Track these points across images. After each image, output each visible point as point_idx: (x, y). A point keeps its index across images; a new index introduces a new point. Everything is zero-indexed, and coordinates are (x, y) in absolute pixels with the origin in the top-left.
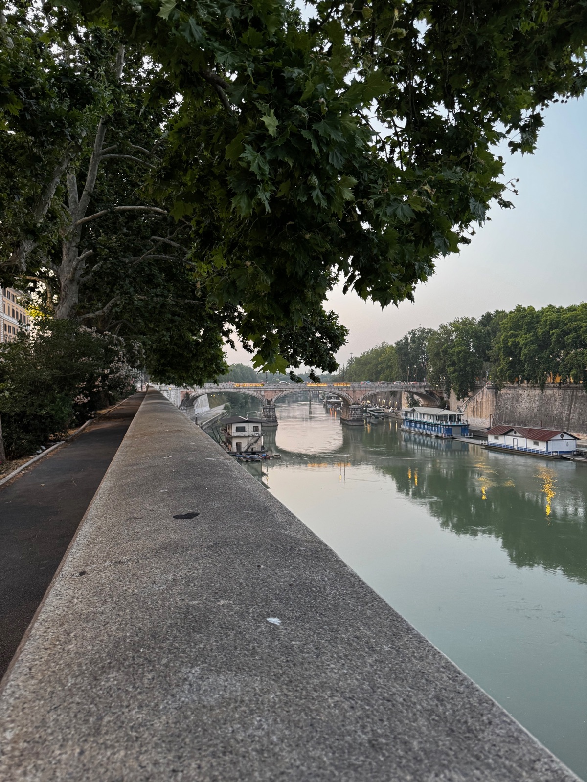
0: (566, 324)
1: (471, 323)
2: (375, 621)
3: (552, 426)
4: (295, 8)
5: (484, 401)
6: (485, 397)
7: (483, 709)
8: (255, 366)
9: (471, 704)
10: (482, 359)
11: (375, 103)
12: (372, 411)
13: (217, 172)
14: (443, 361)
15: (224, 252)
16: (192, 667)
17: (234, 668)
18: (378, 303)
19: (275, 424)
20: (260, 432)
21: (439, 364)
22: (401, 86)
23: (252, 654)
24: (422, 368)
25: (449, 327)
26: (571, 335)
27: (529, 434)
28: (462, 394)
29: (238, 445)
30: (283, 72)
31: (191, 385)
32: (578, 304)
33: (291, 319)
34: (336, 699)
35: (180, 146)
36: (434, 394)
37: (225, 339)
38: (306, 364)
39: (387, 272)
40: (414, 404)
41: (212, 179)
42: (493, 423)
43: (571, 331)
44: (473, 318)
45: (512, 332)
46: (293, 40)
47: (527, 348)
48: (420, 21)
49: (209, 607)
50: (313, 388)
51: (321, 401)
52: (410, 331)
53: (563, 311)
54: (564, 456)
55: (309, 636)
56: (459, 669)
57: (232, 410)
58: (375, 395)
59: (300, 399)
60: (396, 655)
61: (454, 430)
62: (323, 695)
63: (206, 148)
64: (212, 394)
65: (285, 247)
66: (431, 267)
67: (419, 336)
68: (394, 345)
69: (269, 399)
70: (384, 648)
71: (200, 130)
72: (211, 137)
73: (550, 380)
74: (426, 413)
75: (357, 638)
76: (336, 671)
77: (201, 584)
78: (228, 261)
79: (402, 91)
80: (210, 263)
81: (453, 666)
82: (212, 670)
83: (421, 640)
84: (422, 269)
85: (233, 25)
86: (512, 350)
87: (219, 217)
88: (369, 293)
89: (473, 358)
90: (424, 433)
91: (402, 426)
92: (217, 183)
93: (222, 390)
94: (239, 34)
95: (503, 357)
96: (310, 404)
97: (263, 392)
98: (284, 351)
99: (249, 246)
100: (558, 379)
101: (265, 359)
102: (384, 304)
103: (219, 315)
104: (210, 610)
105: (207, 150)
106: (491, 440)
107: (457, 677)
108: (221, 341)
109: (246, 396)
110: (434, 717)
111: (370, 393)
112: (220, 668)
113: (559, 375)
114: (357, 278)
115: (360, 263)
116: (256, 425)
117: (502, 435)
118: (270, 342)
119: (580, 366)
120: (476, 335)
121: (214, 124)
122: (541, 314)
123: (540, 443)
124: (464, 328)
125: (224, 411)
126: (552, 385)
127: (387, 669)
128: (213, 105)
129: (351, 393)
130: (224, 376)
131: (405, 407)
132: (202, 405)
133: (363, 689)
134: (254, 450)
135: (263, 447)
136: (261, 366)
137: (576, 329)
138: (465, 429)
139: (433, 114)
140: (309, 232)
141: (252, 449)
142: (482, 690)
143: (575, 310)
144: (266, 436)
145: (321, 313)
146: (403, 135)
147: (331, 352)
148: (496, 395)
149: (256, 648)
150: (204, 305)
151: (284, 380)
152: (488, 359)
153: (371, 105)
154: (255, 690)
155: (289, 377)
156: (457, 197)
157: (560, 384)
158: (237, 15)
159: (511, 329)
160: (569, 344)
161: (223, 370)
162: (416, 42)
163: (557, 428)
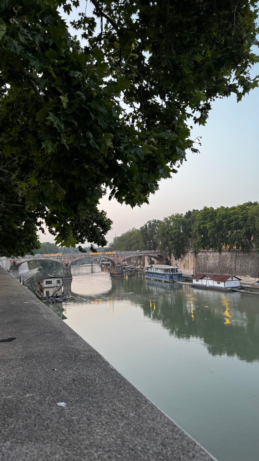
0: (231, 216)
1: (181, 217)
2: (126, 398)
3: (226, 273)
4: (77, 40)
5: (189, 260)
6: (190, 258)
7: (190, 448)
8: (57, 243)
9: (182, 446)
10: (187, 237)
11: (122, 94)
12: (128, 268)
13: (31, 129)
14: (166, 238)
15: (36, 176)
16: (5, 442)
17: (33, 440)
18: (129, 206)
19: (71, 278)
20: (61, 284)
21: (165, 239)
22: (137, 86)
23: (46, 428)
24: (155, 242)
25: (169, 219)
26: (234, 222)
27: (215, 278)
28: (178, 257)
29: (47, 293)
30: (70, 73)
31: (17, 256)
32: (236, 205)
33: (78, 215)
34: (99, 453)
35: (8, 113)
36: (162, 257)
37: (38, 227)
38: (88, 241)
39: (132, 187)
40: (152, 263)
41: (28, 133)
42: (195, 272)
43: (233, 220)
44: (182, 214)
45: (203, 221)
46: (75, 56)
47: (211, 230)
48: (146, 52)
49: (19, 399)
50: (93, 255)
51: (98, 263)
52: (148, 221)
53: (229, 209)
54: (234, 289)
55: (84, 412)
56: (175, 423)
57: (43, 271)
58: (130, 258)
59: (85, 262)
60: (138, 419)
61: (174, 277)
62: (91, 451)
63: (24, 115)
64: (31, 261)
65: (74, 173)
66: (157, 186)
67: (153, 224)
68: (139, 229)
69: (67, 263)
70: (130, 415)
71: (21, 105)
72: (27, 109)
73: (224, 247)
74: (159, 268)
75: (114, 410)
76: (100, 434)
77: (15, 384)
78: (39, 181)
79: (137, 89)
80: (27, 182)
81: (172, 422)
82: (18, 443)
83: (153, 407)
84: (152, 186)
85: (40, 46)
86: (202, 231)
87: (33, 155)
88: (124, 200)
89: (183, 236)
90: (158, 280)
91: (146, 276)
92: (31, 135)
93: (37, 259)
94: (43, 51)
95: (198, 235)
96: (92, 266)
97: (63, 259)
98: (75, 234)
99: (51, 172)
100: (228, 247)
101: (63, 239)
102: (133, 206)
103: (34, 213)
104: (20, 401)
105: (25, 117)
106: (195, 282)
107: (174, 429)
108: (36, 229)
109: (52, 262)
110: (160, 457)
111: (127, 257)
112: (24, 440)
113: (229, 245)
114: (117, 191)
115: (118, 183)
116: (58, 279)
117: (200, 279)
118: (65, 229)
119: (239, 239)
120: (183, 223)
121: (29, 101)
122: (217, 211)
123: (221, 283)
124: (177, 219)
125: (38, 272)
126: (225, 250)
127: (132, 429)
128: (28, 91)
129: (116, 257)
130: (38, 250)
131: (147, 265)
132: (24, 269)
133: (116, 444)
134: (58, 295)
135: (63, 293)
136: (60, 243)
137: (236, 219)
138: (180, 276)
139: (154, 102)
140: (88, 164)
141: (56, 295)
142: (189, 436)
143: (235, 209)
144: (65, 286)
145: (96, 211)
146: (138, 112)
147: (103, 235)
148: (196, 256)
149: (49, 424)
150: (24, 207)
151: (76, 251)
152: (190, 236)
153: (121, 95)
154: (47, 453)
155: (78, 249)
156: (169, 147)
157: (229, 249)
158: (42, 40)
159: (202, 220)
160: (233, 227)
161: (37, 247)
162: (144, 63)
163: (229, 274)
